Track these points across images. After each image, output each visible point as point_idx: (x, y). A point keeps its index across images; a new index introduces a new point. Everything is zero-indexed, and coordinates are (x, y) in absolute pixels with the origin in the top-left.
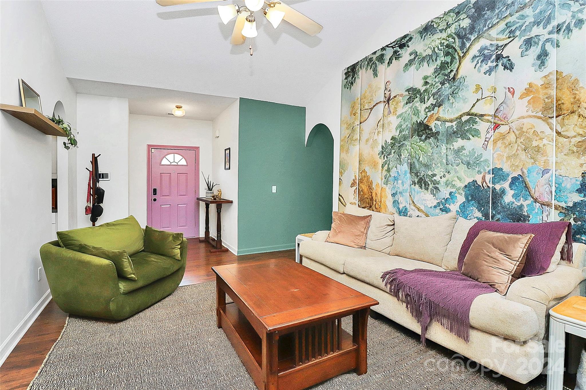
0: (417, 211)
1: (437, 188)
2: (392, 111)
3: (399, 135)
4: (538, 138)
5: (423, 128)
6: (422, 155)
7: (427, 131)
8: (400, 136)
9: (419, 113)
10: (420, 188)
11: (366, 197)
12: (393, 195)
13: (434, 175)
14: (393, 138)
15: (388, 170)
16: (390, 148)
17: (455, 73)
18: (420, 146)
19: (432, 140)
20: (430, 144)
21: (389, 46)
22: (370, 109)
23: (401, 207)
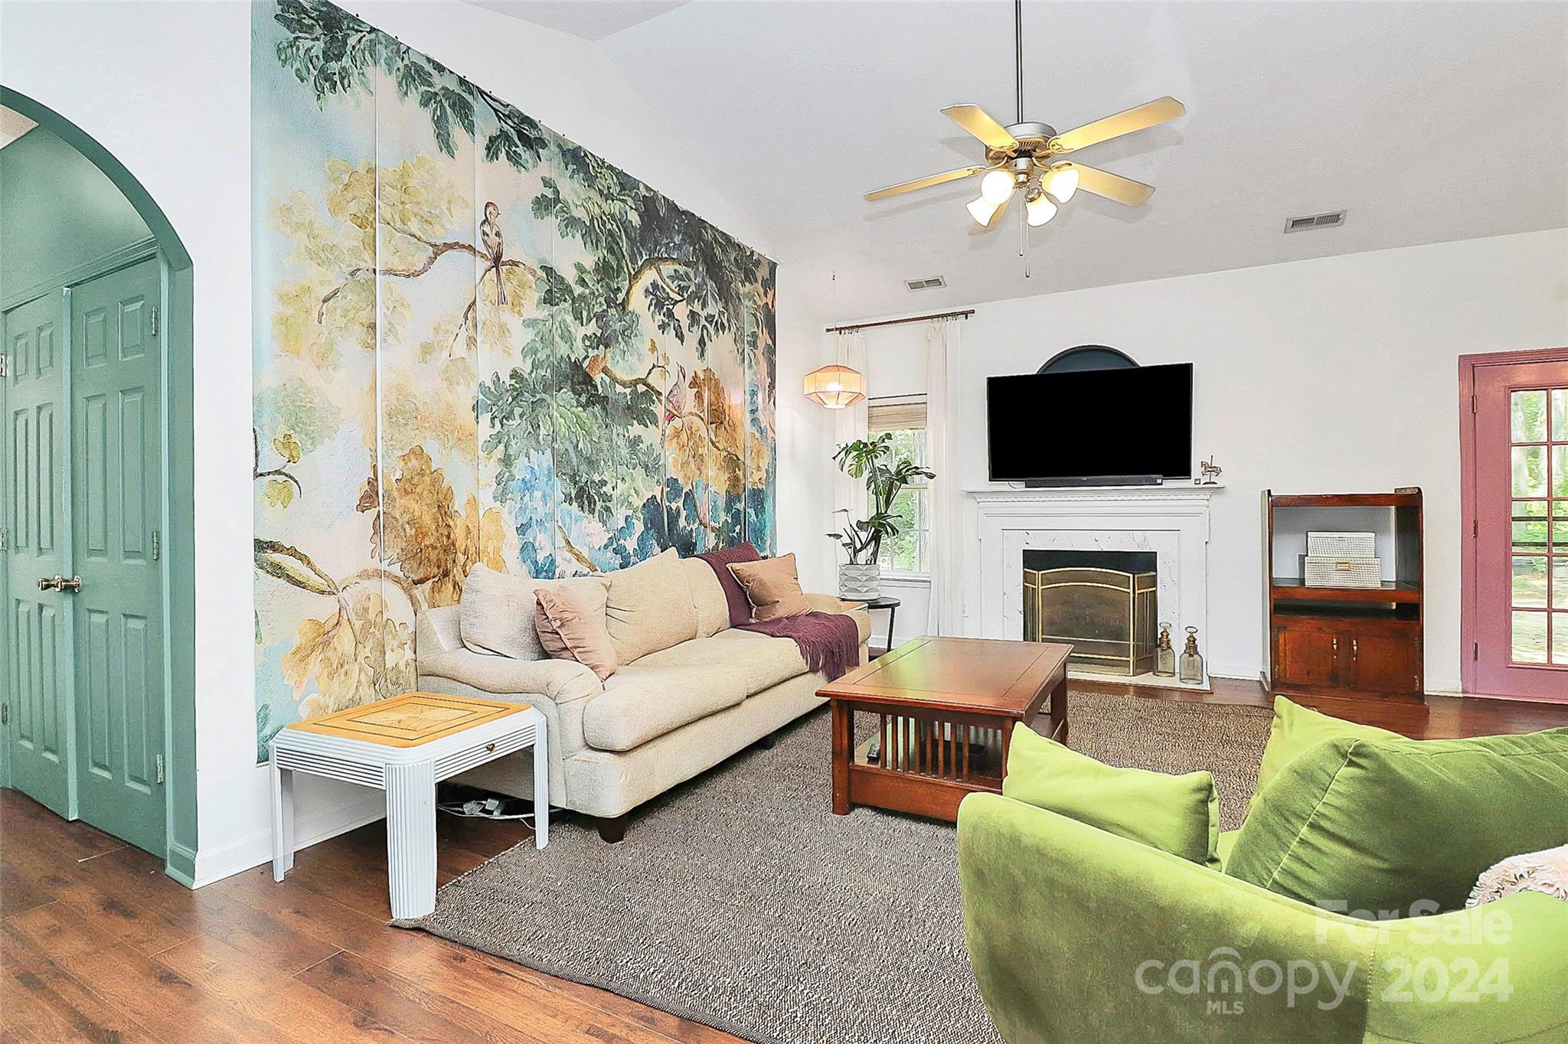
0: (574, 560)
1: (608, 509)
3: (532, 372)
4: (702, 445)
5: (581, 379)
6: (582, 438)
7: (589, 388)
8: (533, 375)
9: (574, 342)
10: (580, 509)
11: (428, 543)
12: (522, 529)
13: (604, 483)
14: (514, 375)
15: (507, 461)
16: (510, 400)
17: (624, 298)
18: (577, 417)
19: (597, 408)
20: (595, 416)
22: (431, 245)
23: (541, 557)
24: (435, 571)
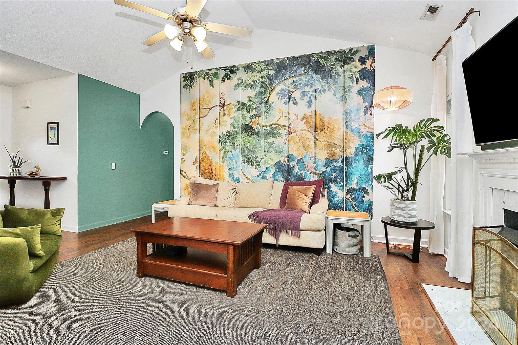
0: (246, 179)
1: (259, 165)
2: (227, 114)
3: (233, 130)
4: (308, 141)
5: (249, 128)
6: (249, 145)
7: (252, 130)
8: (233, 131)
9: (246, 119)
10: (248, 165)
11: (207, 171)
12: (229, 170)
13: (257, 157)
14: (228, 132)
15: (225, 153)
16: (226, 138)
17: (267, 99)
18: (247, 139)
19: (255, 136)
20: (254, 138)
21: (222, 68)
22: (208, 109)
23: (235, 177)
24: (209, 177)
